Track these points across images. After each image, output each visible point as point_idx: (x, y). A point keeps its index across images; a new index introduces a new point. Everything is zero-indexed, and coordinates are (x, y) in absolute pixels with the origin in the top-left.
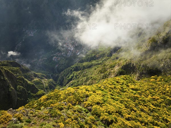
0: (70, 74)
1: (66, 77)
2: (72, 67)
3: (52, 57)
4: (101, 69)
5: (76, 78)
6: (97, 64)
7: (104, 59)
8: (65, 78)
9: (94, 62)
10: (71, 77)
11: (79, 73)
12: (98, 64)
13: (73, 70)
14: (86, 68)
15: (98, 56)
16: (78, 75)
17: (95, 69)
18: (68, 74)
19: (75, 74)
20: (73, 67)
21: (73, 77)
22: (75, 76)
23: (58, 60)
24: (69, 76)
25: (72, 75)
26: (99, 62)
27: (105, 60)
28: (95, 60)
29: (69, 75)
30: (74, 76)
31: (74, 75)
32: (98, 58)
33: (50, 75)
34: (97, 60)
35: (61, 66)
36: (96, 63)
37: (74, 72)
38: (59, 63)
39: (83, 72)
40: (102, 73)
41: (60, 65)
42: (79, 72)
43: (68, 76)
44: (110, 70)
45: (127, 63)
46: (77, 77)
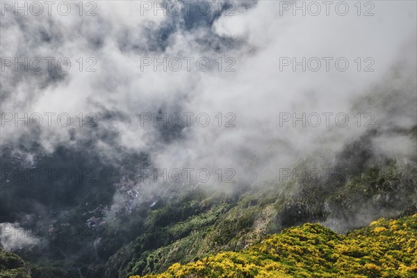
0: (135, 261)
1: (123, 269)
2: (139, 240)
3: (85, 219)
4: (218, 234)
5: (152, 269)
6: (203, 225)
7: (220, 210)
8: (120, 274)
9: (195, 220)
10: (137, 269)
11: (159, 254)
12: (208, 224)
13: (142, 246)
14: (177, 239)
15: (204, 205)
16: (156, 261)
17: (204, 236)
18: (131, 261)
19: (149, 258)
20: (143, 240)
21: (144, 267)
22: (148, 264)
23: (100, 224)
24: (132, 267)
25: (141, 262)
26: (210, 219)
27: (222, 211)
28: (198, 214)
29: (131, 263)
30: (146, 264)
31: (145, 261)
32: (205, 208)
33: (79, 269)
34: (203, 215)
35: (109, 241)
36: (202, 221)
37: (145, 252)
38: (104, 232)
39: (169, 250)
40: (222, 244)
41: (107, 239)
42: (160, 250)
43: (128, 268)
44: (243, 233)
45: (286, 205)
46: (156, 265)
